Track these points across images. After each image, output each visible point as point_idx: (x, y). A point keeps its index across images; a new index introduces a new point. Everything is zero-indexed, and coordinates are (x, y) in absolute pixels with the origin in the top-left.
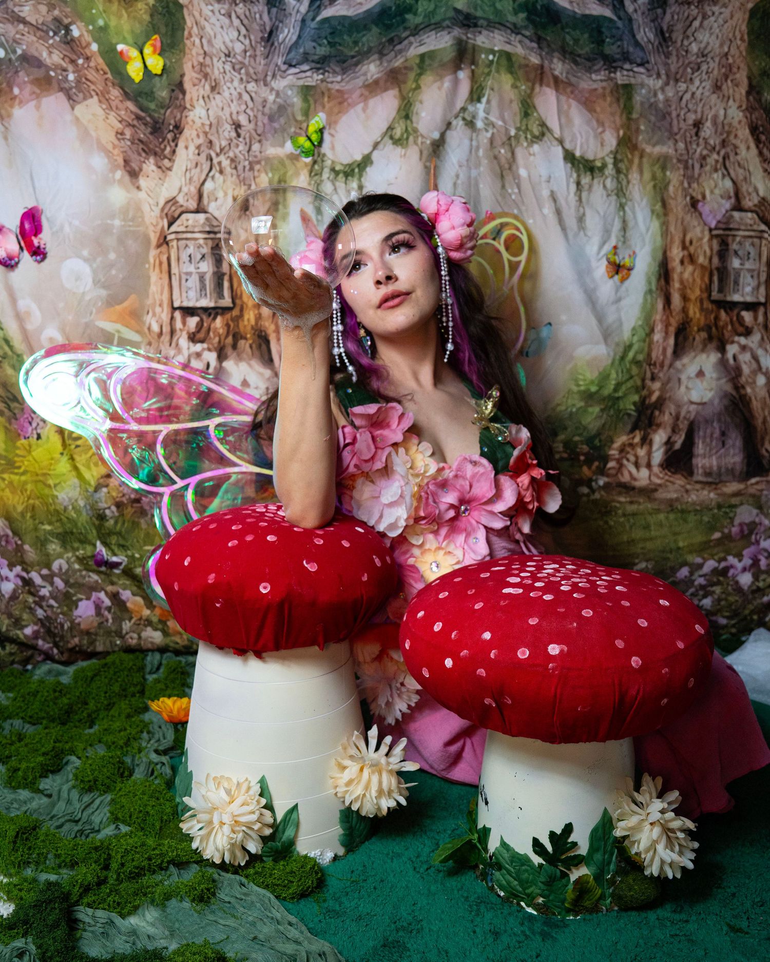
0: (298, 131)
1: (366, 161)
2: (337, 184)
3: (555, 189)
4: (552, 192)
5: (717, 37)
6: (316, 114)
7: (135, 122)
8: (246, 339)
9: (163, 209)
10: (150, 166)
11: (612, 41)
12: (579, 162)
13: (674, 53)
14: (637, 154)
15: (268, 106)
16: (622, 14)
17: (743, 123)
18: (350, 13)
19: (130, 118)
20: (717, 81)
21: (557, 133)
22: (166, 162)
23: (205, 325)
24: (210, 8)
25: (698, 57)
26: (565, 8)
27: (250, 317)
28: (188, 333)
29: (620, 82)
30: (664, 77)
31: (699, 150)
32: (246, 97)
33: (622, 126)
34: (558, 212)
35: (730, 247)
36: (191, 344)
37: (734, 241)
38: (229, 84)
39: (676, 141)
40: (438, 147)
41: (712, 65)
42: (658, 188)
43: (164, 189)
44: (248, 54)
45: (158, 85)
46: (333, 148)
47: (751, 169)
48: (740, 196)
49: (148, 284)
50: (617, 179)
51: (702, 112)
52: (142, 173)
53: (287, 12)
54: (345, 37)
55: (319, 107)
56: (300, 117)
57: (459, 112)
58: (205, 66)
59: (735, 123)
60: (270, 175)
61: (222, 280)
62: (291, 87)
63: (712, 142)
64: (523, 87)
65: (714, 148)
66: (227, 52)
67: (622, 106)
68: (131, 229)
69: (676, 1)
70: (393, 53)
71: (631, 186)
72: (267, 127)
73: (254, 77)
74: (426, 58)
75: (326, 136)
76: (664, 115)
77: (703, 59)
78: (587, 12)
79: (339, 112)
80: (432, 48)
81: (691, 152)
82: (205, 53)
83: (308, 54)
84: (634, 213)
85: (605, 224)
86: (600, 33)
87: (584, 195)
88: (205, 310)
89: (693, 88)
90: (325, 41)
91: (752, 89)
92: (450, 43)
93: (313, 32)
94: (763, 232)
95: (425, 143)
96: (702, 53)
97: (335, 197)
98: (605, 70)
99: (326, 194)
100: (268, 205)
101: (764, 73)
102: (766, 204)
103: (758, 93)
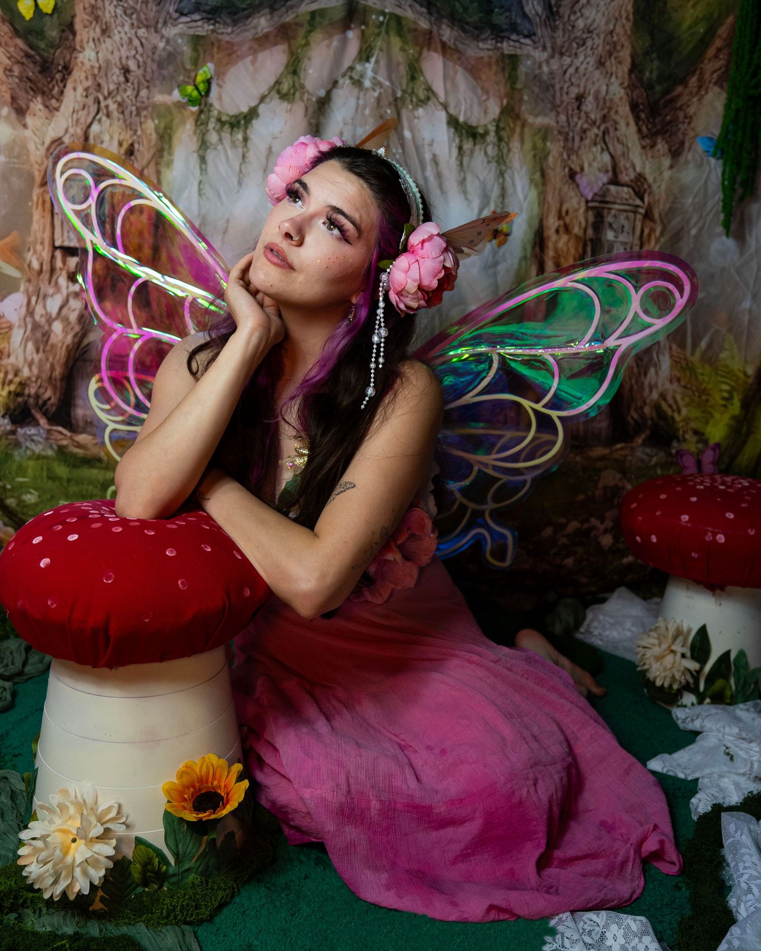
0: (187, 80)
1: (253, 114)
2: (223, 134)
3: (437, 152)
4: (434, 155)
5: (604, 15)
6: (204, 64)
7: (24, 60)
9: (48, 149)
10: (37, 105)
11: (501, 11)
12: (462, 127)
13: (561, 27)
14: (519, 123)
15: (158, 52)
17: (624, 100)
19: (19, 56)
20: (601, 57)
21: (442, 97)
22: (54, 102)
25: (584, 32)
28: (67, 272)
29: (506, 52)
30: (549, 50)
31: (580, 124)
32: (136, 42)
33: (506, 96)
34: (439, 175)
35: (605, 219)
36: (70, 284)
37: (609, 213)
38: (119, 29)
39: (558, 113)
40: (323, 105)
41: (597, 41)
42: (537, 158)
43: (50, 128)
45: (49, 24)
46: (220, 98)
47: (630, 145)
48: (618, 170)
49: (30, 221)
50: (499, 146)
51: (585, 87)
52: (29, 112)
55: (208, 58)
56: (188, 66)
57: (347, 71)
58: (97, 8)
59: (616, 99)
60: (156, 121)
62: (181, 35)
63: (593, 116)
64: (411, 51)
65: (594, 123)
67: (507, 75)
68: (16, 166)
70: (284, 9)
71: (511, 154)
72: (156, 74)
73: (145, 23)
74: (317, 16)
76: (548, 87)
77: (589, 35)
79: (228, 64)
80: (323, 6)
81: (572, 124)
83: (200, 3)
84: (513, 181)
85: (484, 189)
86: (489, 2)
87: (466, 160)
89: (577, 63)
91: (635, 68)
92: (340, 2)
94: (638, 206)
95: (311, 99)
96: (588, 29)
97: (220, 147)
98: (492, 39)
99: (211, 144)
100: (153, 151)
101: (647, 53)
102: (642, 180)
103: (640, 72)
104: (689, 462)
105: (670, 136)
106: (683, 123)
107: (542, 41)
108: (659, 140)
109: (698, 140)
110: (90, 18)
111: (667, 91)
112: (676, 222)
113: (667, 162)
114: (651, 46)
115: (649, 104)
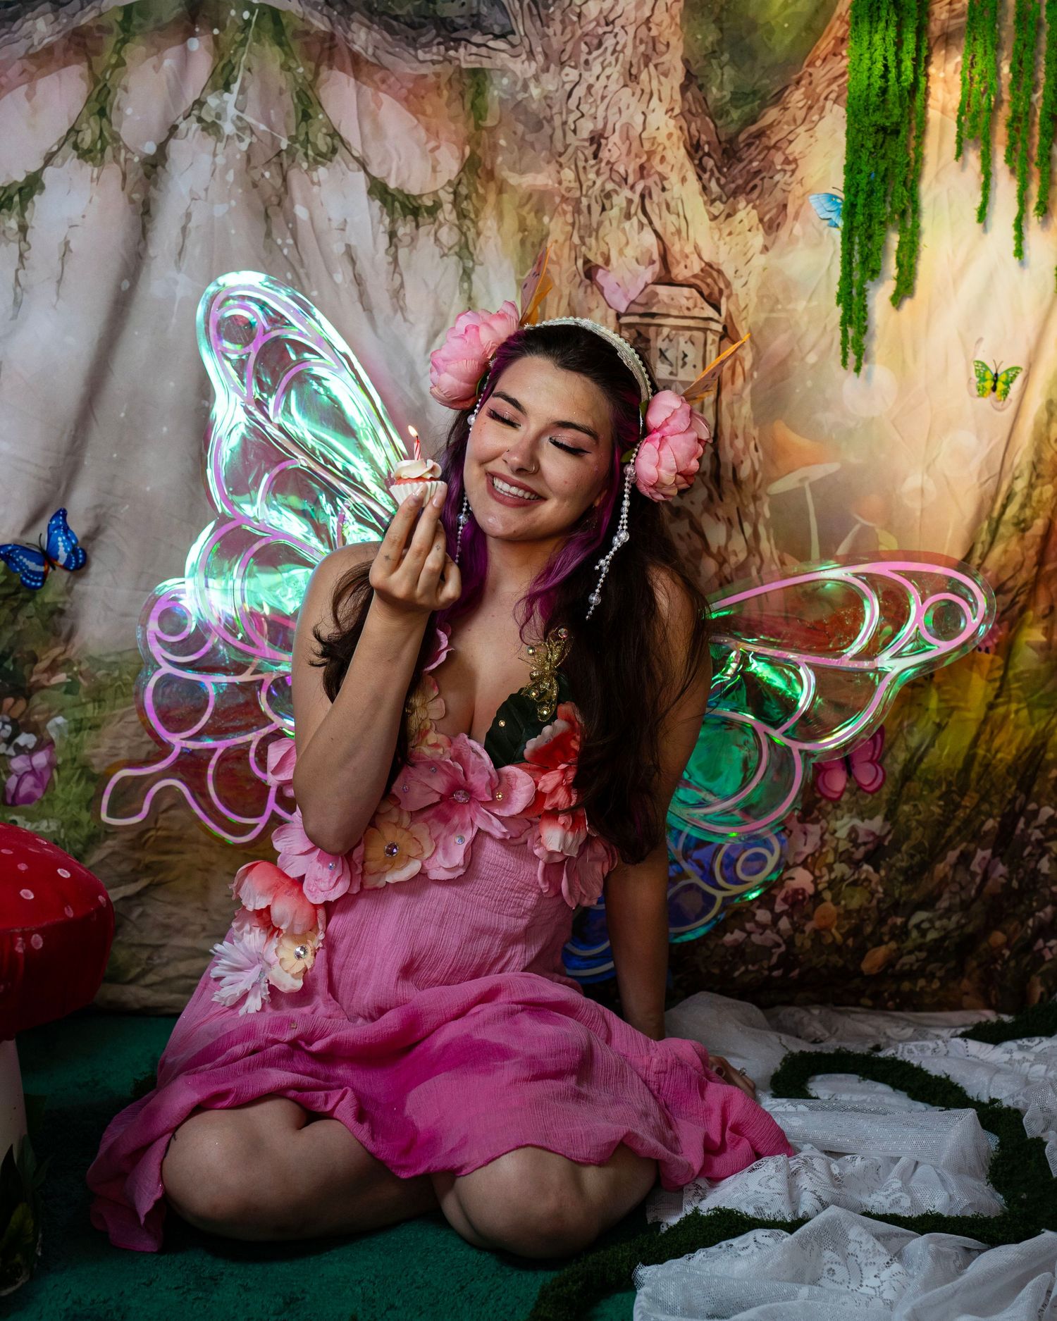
1: (33, 184)
3: (353, 242)
4: (348, 247)
12: (395, 198)
14: (492, 186)
17: (675, 138)
20: (631, 65)
21: (357, 151)
25: (598, 24)
29: (464, 66)
30: (540, 58)
31: (599, 183)
34: (358, 280)
35: (652, 343)
37: (657, 334)
39: (561, 165)
40: (155, 166)
41: (622, 38)
42: (528, 245)
47: (689, 214)
48: (670, 259)
50: (460, 228)
51: (606, 118)
57: (192, 109)
59: (662, 138)
63: (622, 171)
64: (301, 70)
65: (626, 180)
67: (468, 106)
71: (482, 239)
74: (134, 14)
76: (540, 122)
77: (608, 29)
81: (586, 185)
84: (487, 286)
85: (436, 303)
87: (403, 253)
89: (589, 77)
91: (692, 80)
94: (711, 319)
95: (131, 160)
96: (605, 18)
98: (439, 44)
101: (713, 54)
102: (715, 274)
103: (701, 87)
105: (761, 196)
106: (784, 171)
107: (526, 42)
109: (812, 200)
111: (752, 119)
112: (778, 344)
113: (758, 239)
114: (720, 42)
115: (720, 142)
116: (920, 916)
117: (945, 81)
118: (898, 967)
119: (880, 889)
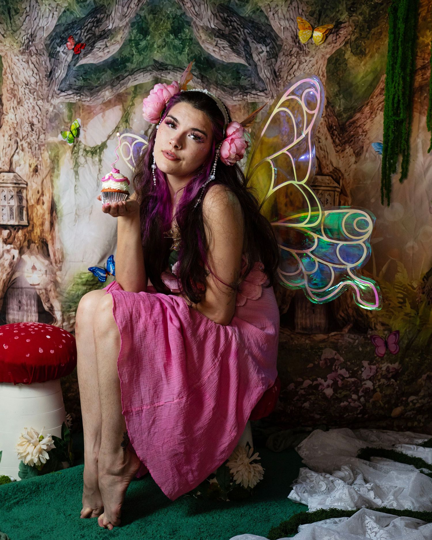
0: (66, 128)
1: (104, 146)
2: (87, 158)
6: (75, 119)
8: (35, 243)
11: (245, 78)
15: (49, 114)
16: (251, 62)
17: (323, 124)
18: (95, 62)
23: (12, 234)
24: (17, 58)
26: (218, 59)
27: (37, 231)
28: (3, 239)
29: (249, 101)
30: (275, 98)
32: (37, 108)
36: (4, 245)
37: (318, 192)
38: (27, 101)
44: (38, 84)
46: (85, 138)
47: (329, 151)
48: (322, 166)
53: (60, 61)
54: (93, 75)
55: (77, 115)
56: (67, 120)
58: (14, 90)
59: (319, 124)
60: (50, 153)
61: (23, 210)
62: (62, 103)
66: (26, 83)
69: (284, 54)
70: (119, 85)
72: (49, 125)
73: (42, 97)
74: (138, 88)
75: (81, 131)
78: (231, 61)
79: (89, 118)
80: (141, 82)
82: (14, 83)
83: (71, 85)
86: (238, 73)
88: (13, 226)
90: (81, 78)
91: (329, 104)
92: (151, 80)
93: (74, 72)
94: (337, 187)
97: (86, 165)
98: (240, 94)
99: (81, 164)
100: (48, 169)
101: (337, 95)
102: (338, 171)
103: (332, 107)
104: (379, 342)
105: (354, 144)
106: (362, 135)
107: (271, 93)
108: (347, 147)
109: (373, 145)
110: (11, 96)
111: (351, 117)
112: (360, 196)
113: (353, 159)
114: (339, 91)
115: (339, 125)
116: (412, 398)
117: (420, 102)
118: (405, 416)
119: (397, 388)
